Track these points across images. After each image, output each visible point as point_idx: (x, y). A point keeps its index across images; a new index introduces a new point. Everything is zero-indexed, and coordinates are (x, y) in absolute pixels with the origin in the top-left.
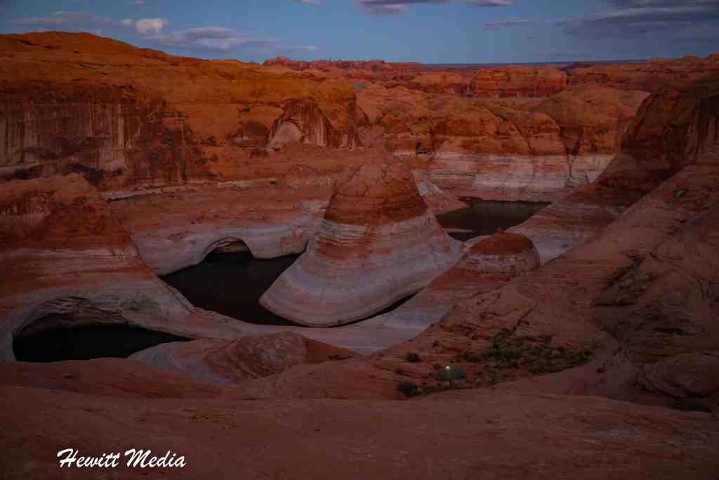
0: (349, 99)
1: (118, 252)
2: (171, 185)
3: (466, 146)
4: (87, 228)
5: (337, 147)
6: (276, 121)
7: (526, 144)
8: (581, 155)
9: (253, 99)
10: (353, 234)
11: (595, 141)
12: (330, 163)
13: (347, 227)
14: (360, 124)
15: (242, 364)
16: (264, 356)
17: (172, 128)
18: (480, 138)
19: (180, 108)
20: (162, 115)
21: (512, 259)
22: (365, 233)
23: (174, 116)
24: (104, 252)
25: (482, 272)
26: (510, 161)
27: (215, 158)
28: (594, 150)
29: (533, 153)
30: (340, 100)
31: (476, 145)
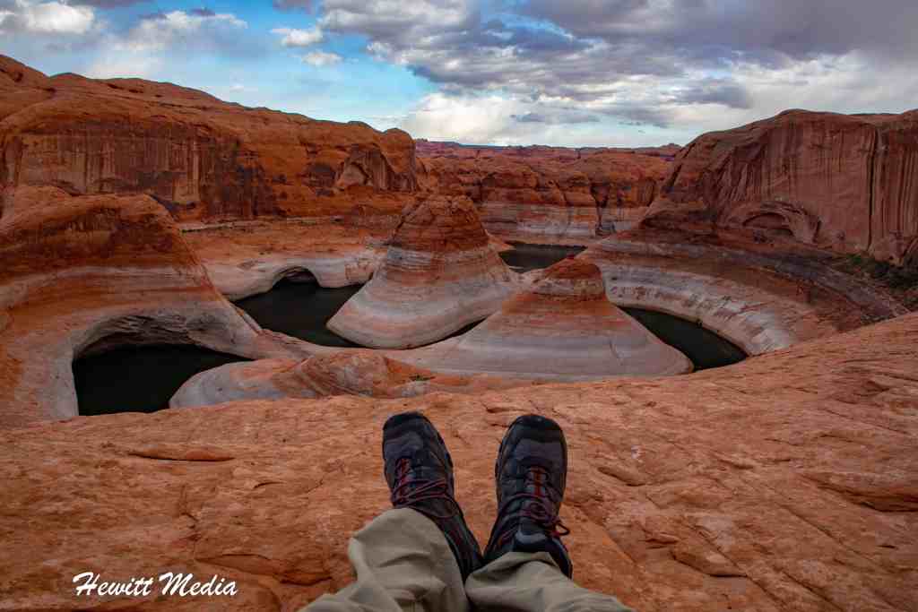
0: (408, 148)
1: (183, 271)
2: (243, 220)
3: (510, 198)
4: (154, 247)
5: (398, 191)
6: (342, 164)
7: (562, 197)
8: (610, 207)
9: (321, 143)
10: (422, 261)
11: (621, 196)
12: (391, 203)
13: (415, 254)
14: (418, 172)
15: (313, 384)
16: (339, 373)
17: (244, 166)
18: (522, 190)
19: (253, 148)
20: (235, 154)
21: (583, 284)
22: (433, 260)
23: (246, 154)
24: (171, 270)
25: (555, 296)
26: (549, 210)
27: (284, 195)
28: (620, 204)
29: (569, 204)
30: (401, 149)
31: (518, 196)
